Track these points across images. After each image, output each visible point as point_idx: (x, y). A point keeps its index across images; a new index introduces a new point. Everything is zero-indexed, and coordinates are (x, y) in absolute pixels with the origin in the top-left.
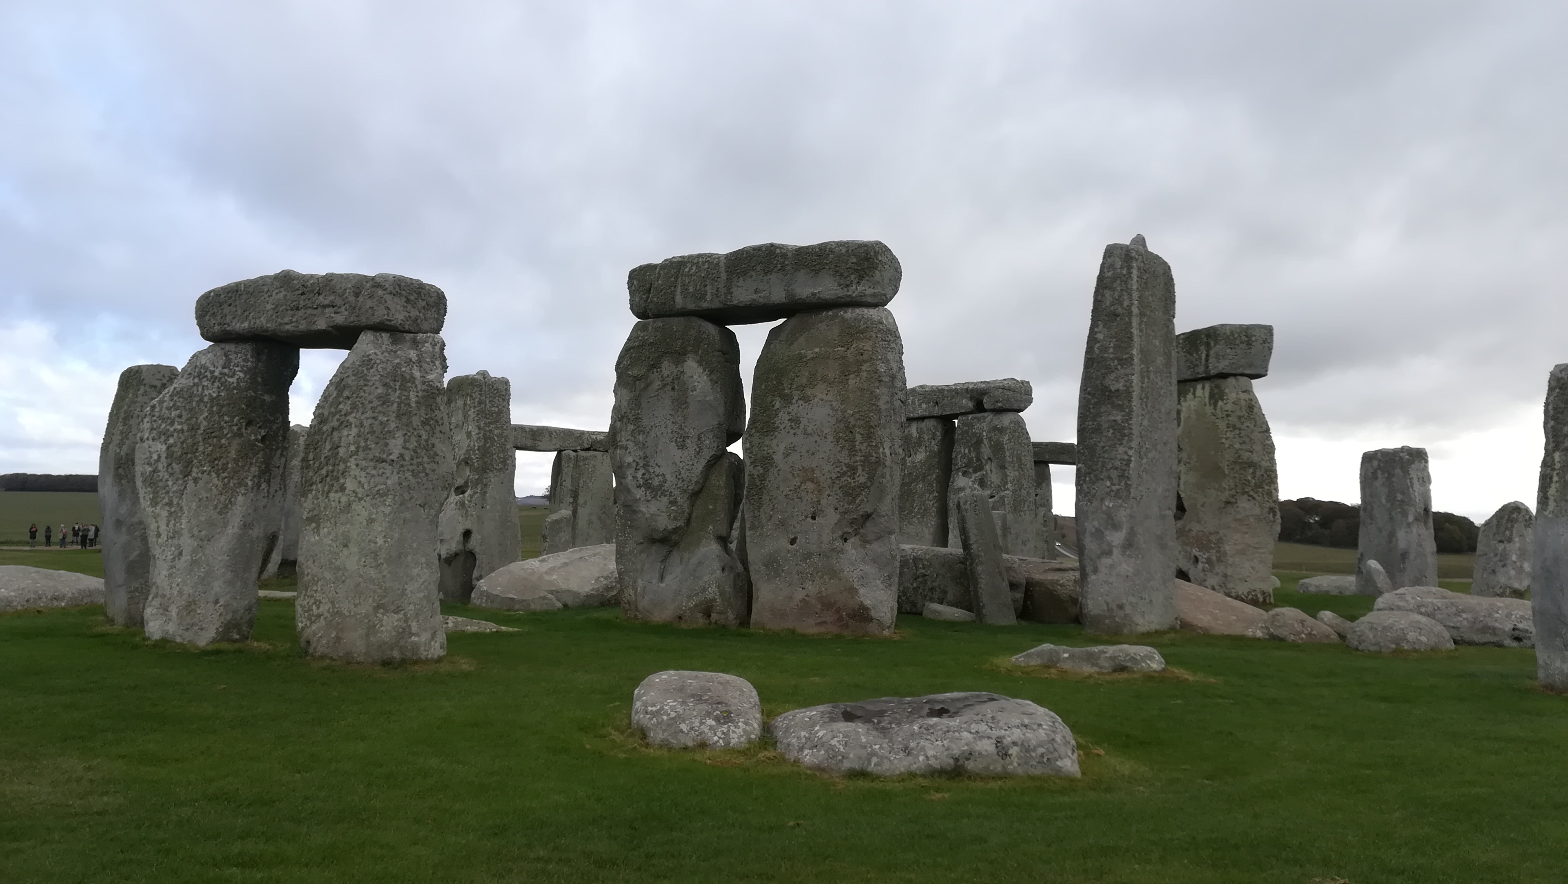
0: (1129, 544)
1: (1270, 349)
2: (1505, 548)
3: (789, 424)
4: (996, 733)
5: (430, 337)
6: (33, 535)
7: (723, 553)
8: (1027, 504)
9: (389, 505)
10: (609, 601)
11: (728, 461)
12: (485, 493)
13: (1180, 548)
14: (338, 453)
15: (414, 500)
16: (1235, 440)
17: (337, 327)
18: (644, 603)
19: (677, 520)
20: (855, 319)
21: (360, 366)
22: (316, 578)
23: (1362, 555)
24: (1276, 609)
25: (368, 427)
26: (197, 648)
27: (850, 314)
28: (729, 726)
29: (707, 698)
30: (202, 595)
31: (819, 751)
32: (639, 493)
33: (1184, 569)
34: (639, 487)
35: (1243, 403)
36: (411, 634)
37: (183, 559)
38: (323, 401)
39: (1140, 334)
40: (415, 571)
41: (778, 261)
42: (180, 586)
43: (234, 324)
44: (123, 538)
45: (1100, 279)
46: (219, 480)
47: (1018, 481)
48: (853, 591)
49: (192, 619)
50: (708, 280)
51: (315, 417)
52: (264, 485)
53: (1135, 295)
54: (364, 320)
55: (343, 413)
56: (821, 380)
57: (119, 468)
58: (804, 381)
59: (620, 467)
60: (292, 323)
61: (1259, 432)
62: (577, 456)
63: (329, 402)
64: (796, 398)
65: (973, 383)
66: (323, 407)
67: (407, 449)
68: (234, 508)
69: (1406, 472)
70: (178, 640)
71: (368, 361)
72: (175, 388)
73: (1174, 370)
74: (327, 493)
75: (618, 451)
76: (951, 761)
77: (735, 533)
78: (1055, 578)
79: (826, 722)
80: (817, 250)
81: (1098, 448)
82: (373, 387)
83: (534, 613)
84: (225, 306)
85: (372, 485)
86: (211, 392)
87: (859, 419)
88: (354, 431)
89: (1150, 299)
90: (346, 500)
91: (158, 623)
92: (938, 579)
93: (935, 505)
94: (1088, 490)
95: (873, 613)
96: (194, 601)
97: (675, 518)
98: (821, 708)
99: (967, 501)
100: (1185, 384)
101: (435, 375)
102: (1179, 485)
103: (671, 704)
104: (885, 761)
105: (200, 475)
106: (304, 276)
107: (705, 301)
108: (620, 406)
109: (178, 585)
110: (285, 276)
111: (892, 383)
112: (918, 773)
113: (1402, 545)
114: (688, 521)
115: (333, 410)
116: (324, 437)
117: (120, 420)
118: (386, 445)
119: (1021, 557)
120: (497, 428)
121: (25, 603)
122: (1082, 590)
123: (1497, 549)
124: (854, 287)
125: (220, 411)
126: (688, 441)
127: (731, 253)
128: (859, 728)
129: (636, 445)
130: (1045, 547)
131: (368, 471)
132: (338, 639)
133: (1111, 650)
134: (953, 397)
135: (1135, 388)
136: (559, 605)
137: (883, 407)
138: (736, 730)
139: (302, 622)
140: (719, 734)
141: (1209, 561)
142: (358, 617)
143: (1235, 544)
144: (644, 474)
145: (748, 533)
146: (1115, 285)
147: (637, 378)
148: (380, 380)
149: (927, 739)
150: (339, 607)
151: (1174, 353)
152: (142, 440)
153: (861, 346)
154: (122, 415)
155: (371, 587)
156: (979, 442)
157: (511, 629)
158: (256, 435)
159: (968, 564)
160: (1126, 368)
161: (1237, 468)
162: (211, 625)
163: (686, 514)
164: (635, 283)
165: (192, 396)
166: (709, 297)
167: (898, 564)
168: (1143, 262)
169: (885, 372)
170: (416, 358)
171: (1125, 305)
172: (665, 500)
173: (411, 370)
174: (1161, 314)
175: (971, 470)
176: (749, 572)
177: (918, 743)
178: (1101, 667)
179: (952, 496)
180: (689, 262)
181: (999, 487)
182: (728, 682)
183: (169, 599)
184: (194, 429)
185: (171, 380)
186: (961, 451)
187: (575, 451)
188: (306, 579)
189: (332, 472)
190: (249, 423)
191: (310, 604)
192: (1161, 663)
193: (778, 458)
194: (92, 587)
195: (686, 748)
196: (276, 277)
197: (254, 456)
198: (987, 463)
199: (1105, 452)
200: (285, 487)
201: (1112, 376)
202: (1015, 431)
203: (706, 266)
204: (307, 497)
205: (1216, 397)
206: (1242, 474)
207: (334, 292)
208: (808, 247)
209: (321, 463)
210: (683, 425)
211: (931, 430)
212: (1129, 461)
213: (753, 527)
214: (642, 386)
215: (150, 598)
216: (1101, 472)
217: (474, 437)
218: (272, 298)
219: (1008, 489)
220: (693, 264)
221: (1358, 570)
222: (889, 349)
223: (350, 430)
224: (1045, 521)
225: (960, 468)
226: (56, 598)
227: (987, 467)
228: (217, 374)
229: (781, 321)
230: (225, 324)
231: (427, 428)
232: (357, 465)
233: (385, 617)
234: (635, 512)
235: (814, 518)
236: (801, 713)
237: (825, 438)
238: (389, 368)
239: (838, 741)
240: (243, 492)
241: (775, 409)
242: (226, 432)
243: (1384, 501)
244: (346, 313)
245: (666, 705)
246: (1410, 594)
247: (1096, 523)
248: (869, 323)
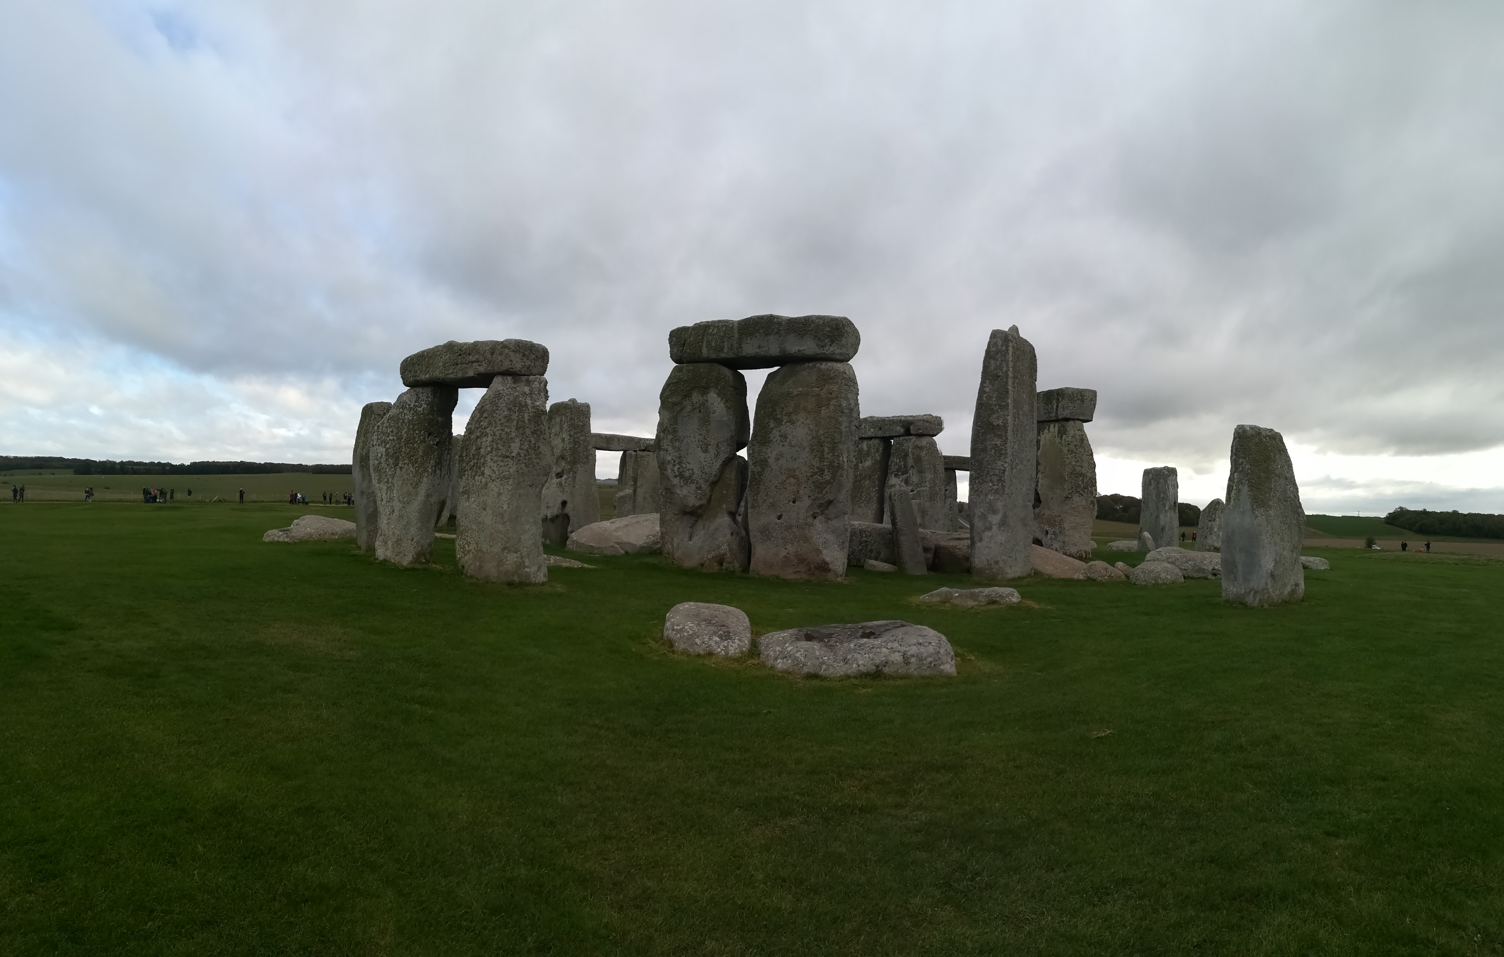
0: (1003, 523)
1: (1095, 405)
2: (1212, 524)
3: (779, 439)
4: (903, 649)
5: (537, 378)
6: (325, 498)
7: (732, 523)
8: (939, 496)
9: (511, 485)
10: (655, 551)
11: (737, 462)
12: (575, 477)
13: (1037, 525)
14: (480, 452)
15: (525, 482)
16: (1072, 460)
17: (480, 374)
18: (678, 554)
19: (701, 500)
20: (827, 370)
21: (493, 398)
22: (467, 529)
23: (1141, 529)
24: (1092, 562)
25: (498, 435)
26: (403, 566)
27: (824, 366)
28: (728, 642)
29: (715, 622)
30: (405, 535)
31: (787, 660)
32: (676, 481)
33: (1040, 538)
34: (676, 477)
35: (1078, 437)
36: (525, 567)
37: (395, 514)
38: (472, 420)
39: (1013, 389)
40: (527, 527)
41: (775, 327)
42: (393, 530)
43: (421, 376)
44: (365, 501)
45: (988, 352)
46: (413, 468)
47: (933, 481)
48: (818, 552)
49: (399, 549)
50: (725, 338)
51: (467, 430)
52: (438, 472)
53: (1011, 364)
54: (496, 369)
55: (483, 427)
56: (803, 409)
57: (362, 462)
58: (791, 410)
59: (663, 463)
60: (453, 373)
61: (1087, 455)
62: (637, 454)
63: (475, 421)
64: (785, 421)
65: (904, 416)
66: (471, 424)
67: (522, 449)
68: (421, 484)
69: (1166, 481)
70: (393, 561)
71: (498, 394)
72: (390, 415)
73: (1035, 414)
74: (474, 477)
75: (662, 452)
76: (874, 667)
77: (742, 509)
78: (955, 544)
79: (793, 641)
80: (803, 321)
81: (984, 462)
82: (502, 411)
83: (606, 556)
84: (416, 365)
85: (500, 472)
86: (409, 417)
87: (827, 437)
88: (490, 438)
89: (1021, 368)
90: (485, 481)
91: (382, 550)
92: (875, 544)
93: (876, 496)
94: (977, 488)
95: (831, 566)
96: (401, 539)
97: (700, 499)
98: (791, 631)
99: (895, 494)
100: (1042, 424)
101: (540, 402)
102: (1037, 486)
103: (689, 625)
104: (831, 667)
105: (403, 465)
106: (461, 344)
107: (723, 352)
108: (663, 422)
109: (392, 529)
110: (450, 345)
111: (851, 414)
112: (852, 675)
113: (1162, 523)
114: (709, 501)
115: (477, 425)
116: (472, 442)
117: (362, 434)
118: (510, 447)
119: (933, 531)
120: (582, 436)
121: (319, 536)
122: (971, 552)
123: (1208, 525)
124: (828, 347)
125: (414, 427)
126: (710, 447)
127: (742, 320)
128: (815, 645)
129: (673, 448)
130: (950, 524)
131: (498, 463)
132: (481, 567)
133: (987, 591)
134: (891, 425)
135: (1009, 425)
136: (623, 552)
137: (844, 430)
138: (733, 645)
139: (459, 554)
140: (721, 647)
141: (1054, 533)
142: (492, 554)
143: (1070, 523)
144: (679, 468)
145: (749, 511)
146: (997, 357)
147: (674, 404)
148: (506, 406)
149: (859, 653)
150: (481, 547)
151: (1035, 404)
152: (373, 445)
153: (830, 388)
154: (363, 432)
155: (500, 536)
156: (906, 455)
157: (590, 566)
158: (433, 441)
159: (894, 535)
160: (1004, 411)
161: (1073, 476)
162: (410, 553)
163: (708, 496)
164: (674, 339)
165: (398, 419)
166: (725, 350)
167: (849, 534)
168: (1016, 343)
169: (846, 406)
170: (529, 392)
171: (1004, 371)
172: (693, 486)
173: (525, 399)
174: (1027, 378)
175: (900, 473)
176: (749, 536)
177: (854, 656)
178: (979, 602)
179: (887, 490)
180: (711, 326)
181: (917, 484)
182: (729, 612)
183: (388, 537)
184: (400, 438)
185: (388, 411)
186: (895, 460)
187: (635, 451)
188: (461, 528)
189: (477, 463)
190: (429, 434)
191: (464, 544)
192: (1019, 598)
193: (771, 461)
194: (351, 528)
195: (699, 655)
196: (445, 346)
197: (432, 454)
198: (910, 469)
199: (989, 464)
200: (450, 473)
201: (995, 416)
202: (929, 449)
203: (724, 329)
204: (462, 479)
205: (1062, 432)
206: (1076, 480)
207: (478, 353)
208: (796, 319)
209: (470, 458)
210: (706, 436)
211: (876, 446)
212: (1005, 471)
213: (753, 507)
214: (679, 409)
215: (378, 536)
216: (986, 477)
217: (567, 442)
218: (442, 358)
219: (926, 486)
220: (715, 327)
221: (1140, 538)
222: (849, 391)
223: (488, 438)
224: (951, 507)
225: (893, 472)
226: (333, 534)
227: (911, 472)
228: (412, 406)
229: (776, 368)
230: (416, 376)
231: (535, 436)
232: (492, 459)
233: (509, 555)
234: (672, 493)
235: (794, 502)
236: (777, 634)
237: (804, 449)
238: (512, 398)
239: (801, 654)
240: (426, 475)
241: (770, 427)
242: (417, 440)
243: (1154, 498)
244: (486, 365)
245: (687, 626)
246: (1164, 551)
247: (982, 510)
248: (837, 373)
